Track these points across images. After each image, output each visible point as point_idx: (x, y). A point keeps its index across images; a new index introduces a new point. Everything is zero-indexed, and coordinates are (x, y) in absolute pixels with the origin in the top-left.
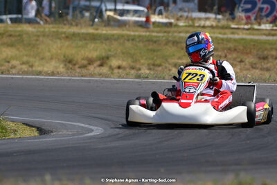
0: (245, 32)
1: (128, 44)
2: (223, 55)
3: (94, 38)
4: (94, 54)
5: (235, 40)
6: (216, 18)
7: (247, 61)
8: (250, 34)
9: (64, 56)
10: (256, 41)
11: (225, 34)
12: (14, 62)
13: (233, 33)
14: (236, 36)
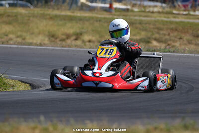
0: (183, 16)
1: (97, 24)
2: (167, 34)
3: (71, 19)
4: (71, 31)
5: (176, 23)
6: (162, 7)
7: (185, 38)
8: (187, 18)
9: (49, 32)
10: (191, 24)
11: (168, 18)
12: (11, 36)
13: (174, 18)
14: (177, 20)
